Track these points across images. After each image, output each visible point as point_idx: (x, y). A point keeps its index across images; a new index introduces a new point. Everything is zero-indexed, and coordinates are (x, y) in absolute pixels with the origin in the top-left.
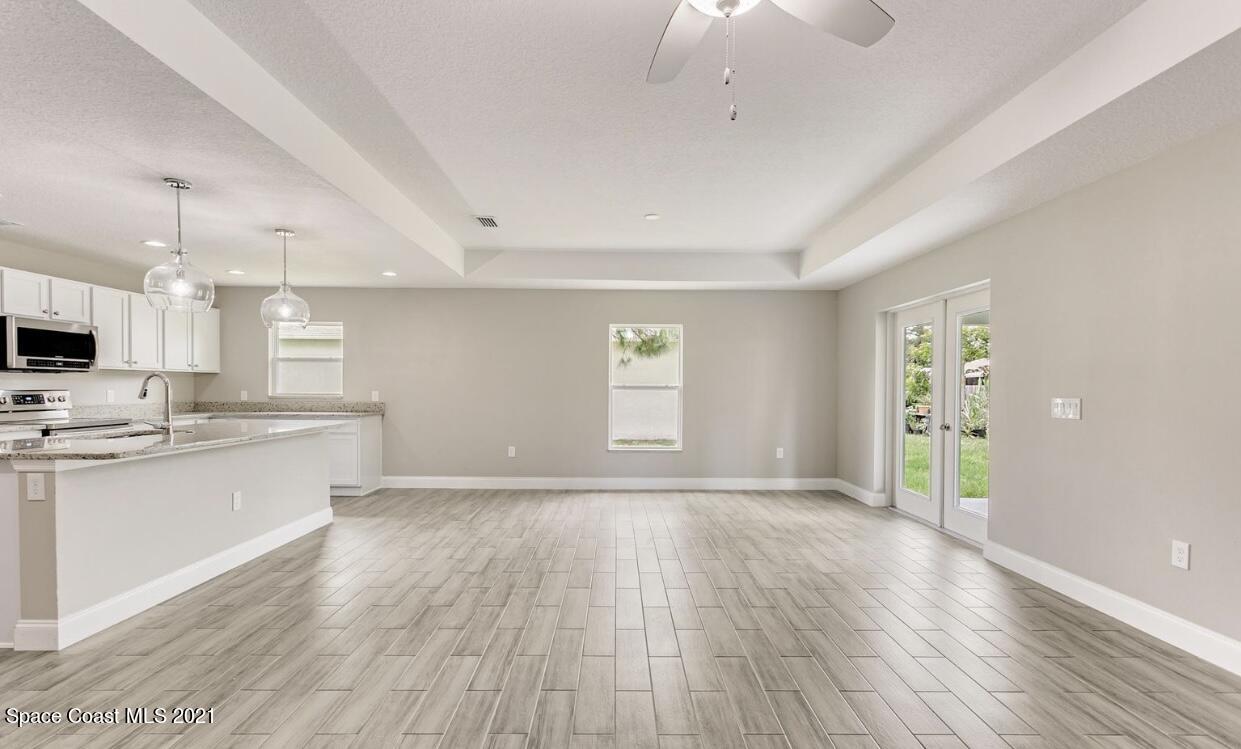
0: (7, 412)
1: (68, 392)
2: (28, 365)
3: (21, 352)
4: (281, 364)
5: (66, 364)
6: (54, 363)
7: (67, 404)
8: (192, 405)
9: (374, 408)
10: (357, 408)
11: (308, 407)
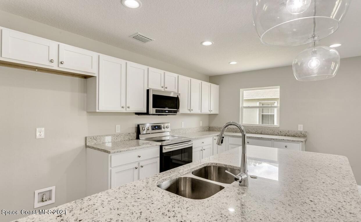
0: (150, 133)
1: (169, 124)
2: (156, 112)
3: (154, 107)
4: (244, 109)
5: (169, 112)
6: (165, 111)
7: (169, 130)
8: (208, 128)
9: (300, 134)
10: (288, 134)
11: (260, 131)
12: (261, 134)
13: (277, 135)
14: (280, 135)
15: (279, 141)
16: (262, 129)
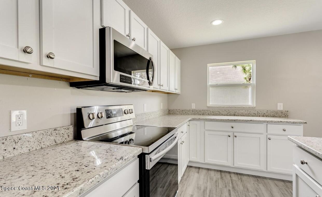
2: (121, 81)
7: (133, 115)
9: (281, 114)
10: (267, 114)
11: (232, 113)
12: (234, 115)
13: (253, 116)
14: (257, 116)
15: (275, 123)
16: (235, 110)
